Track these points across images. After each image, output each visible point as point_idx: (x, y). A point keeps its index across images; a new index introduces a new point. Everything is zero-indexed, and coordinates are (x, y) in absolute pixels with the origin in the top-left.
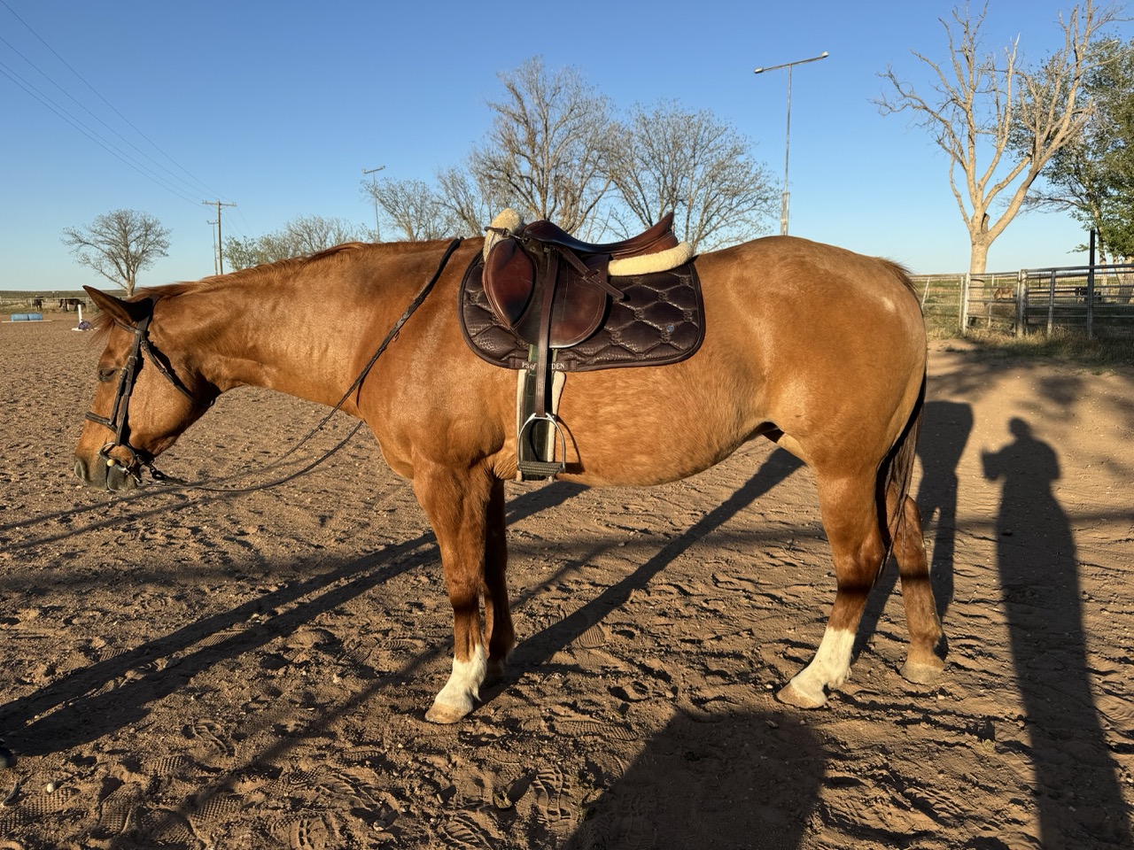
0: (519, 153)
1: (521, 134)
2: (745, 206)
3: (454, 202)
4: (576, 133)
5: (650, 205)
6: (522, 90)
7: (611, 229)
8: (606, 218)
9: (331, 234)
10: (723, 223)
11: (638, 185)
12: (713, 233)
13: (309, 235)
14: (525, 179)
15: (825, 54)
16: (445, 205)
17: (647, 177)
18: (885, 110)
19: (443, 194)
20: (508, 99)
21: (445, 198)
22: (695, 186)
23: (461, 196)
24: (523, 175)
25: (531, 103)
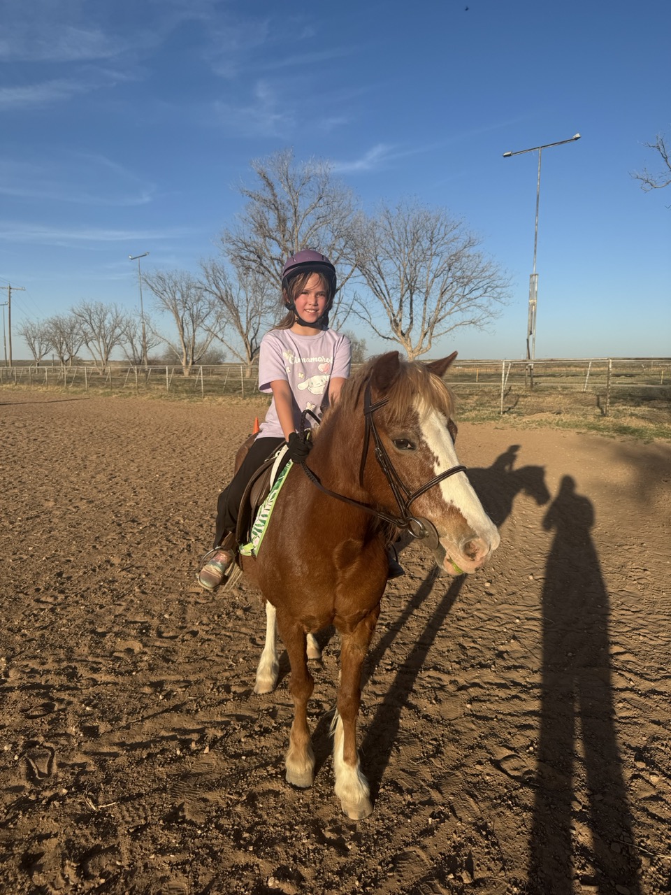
0: (271, 237)
1: (272, 221)
2: (475, 294)
3: (214, 288)
4: (323, 219)
5: (391, 292)
6: (273, 178)
7: (355, 312)
8: (350, 302)
9: (109, 316)
10: (456, 308)
11: (380, 273)
12: (447, 317)
13: (90, 316)
14: (276, 262)
15: (578, 135)
16: (206, 290)
17: (389, 266)
18: (647, 186)
19: (205, 281)
20: (259, 187)
21: (207, 285)
22: (431, 276)
23: (220, 283)
24: (274, 257)
25: (282, 190)
